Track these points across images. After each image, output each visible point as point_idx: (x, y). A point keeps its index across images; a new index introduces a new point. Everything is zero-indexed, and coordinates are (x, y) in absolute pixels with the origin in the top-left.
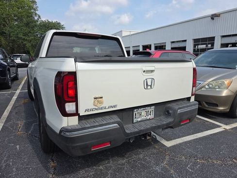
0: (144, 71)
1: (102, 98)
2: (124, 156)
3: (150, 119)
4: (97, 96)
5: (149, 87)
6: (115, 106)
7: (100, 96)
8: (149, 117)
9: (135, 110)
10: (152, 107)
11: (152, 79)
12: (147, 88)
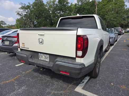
5: (41, 43)
8: (47, 60)
9: (39, 54)
10: (48, 55)
11: (42, 39)
12: (40, 43)
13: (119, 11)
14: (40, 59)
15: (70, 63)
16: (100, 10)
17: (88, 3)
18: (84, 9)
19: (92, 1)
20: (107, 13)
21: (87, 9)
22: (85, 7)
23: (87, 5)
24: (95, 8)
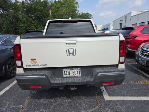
0: (67, 44)
1: (36, 59)
2: (70, 98)
3: (77, 77)
4: (32, 58)
5: (71, 55)
6: (45, 65)
7: (34, 58)
8: (76, 75)
9: (64, 69)
10: (79, 69)
11: (74, 49)
12: (69, 55)
13: (74, 15)
14: (64, 76)
15: (116, 71)
16: (54, 13)
17: (39, 3)
18: (36, 9)
19: (44, 1)
20: (62, 16)
21: (39, 10)
22: (36, 7)
23: (39, 5)
24: (49, 10)
